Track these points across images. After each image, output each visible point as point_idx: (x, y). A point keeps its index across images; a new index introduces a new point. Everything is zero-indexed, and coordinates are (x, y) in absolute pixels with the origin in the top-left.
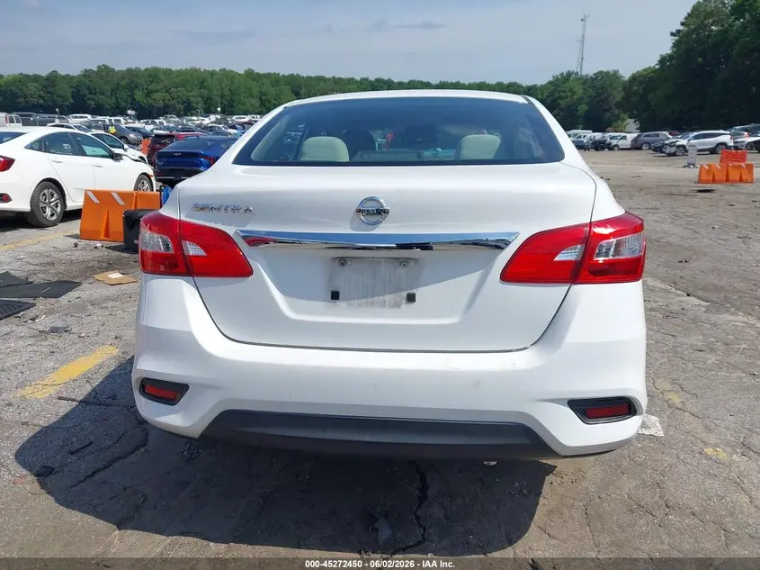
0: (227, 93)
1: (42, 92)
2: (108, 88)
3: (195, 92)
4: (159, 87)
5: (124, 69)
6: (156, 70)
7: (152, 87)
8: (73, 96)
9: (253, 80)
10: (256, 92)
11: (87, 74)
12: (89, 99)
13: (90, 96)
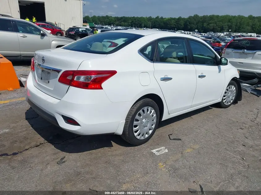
0: (238, 24)
1: (175, 23)
2: (195, 22)
3: (226, 24)
4: (212, 22)
5: (202, 16)
6: (213, 16)
7: (210, 22)
8: (184, 25)
9: (251, 19)
10: (251, 24)
11: (190, 18)
12: (189, 26)
13: (189, 25)
